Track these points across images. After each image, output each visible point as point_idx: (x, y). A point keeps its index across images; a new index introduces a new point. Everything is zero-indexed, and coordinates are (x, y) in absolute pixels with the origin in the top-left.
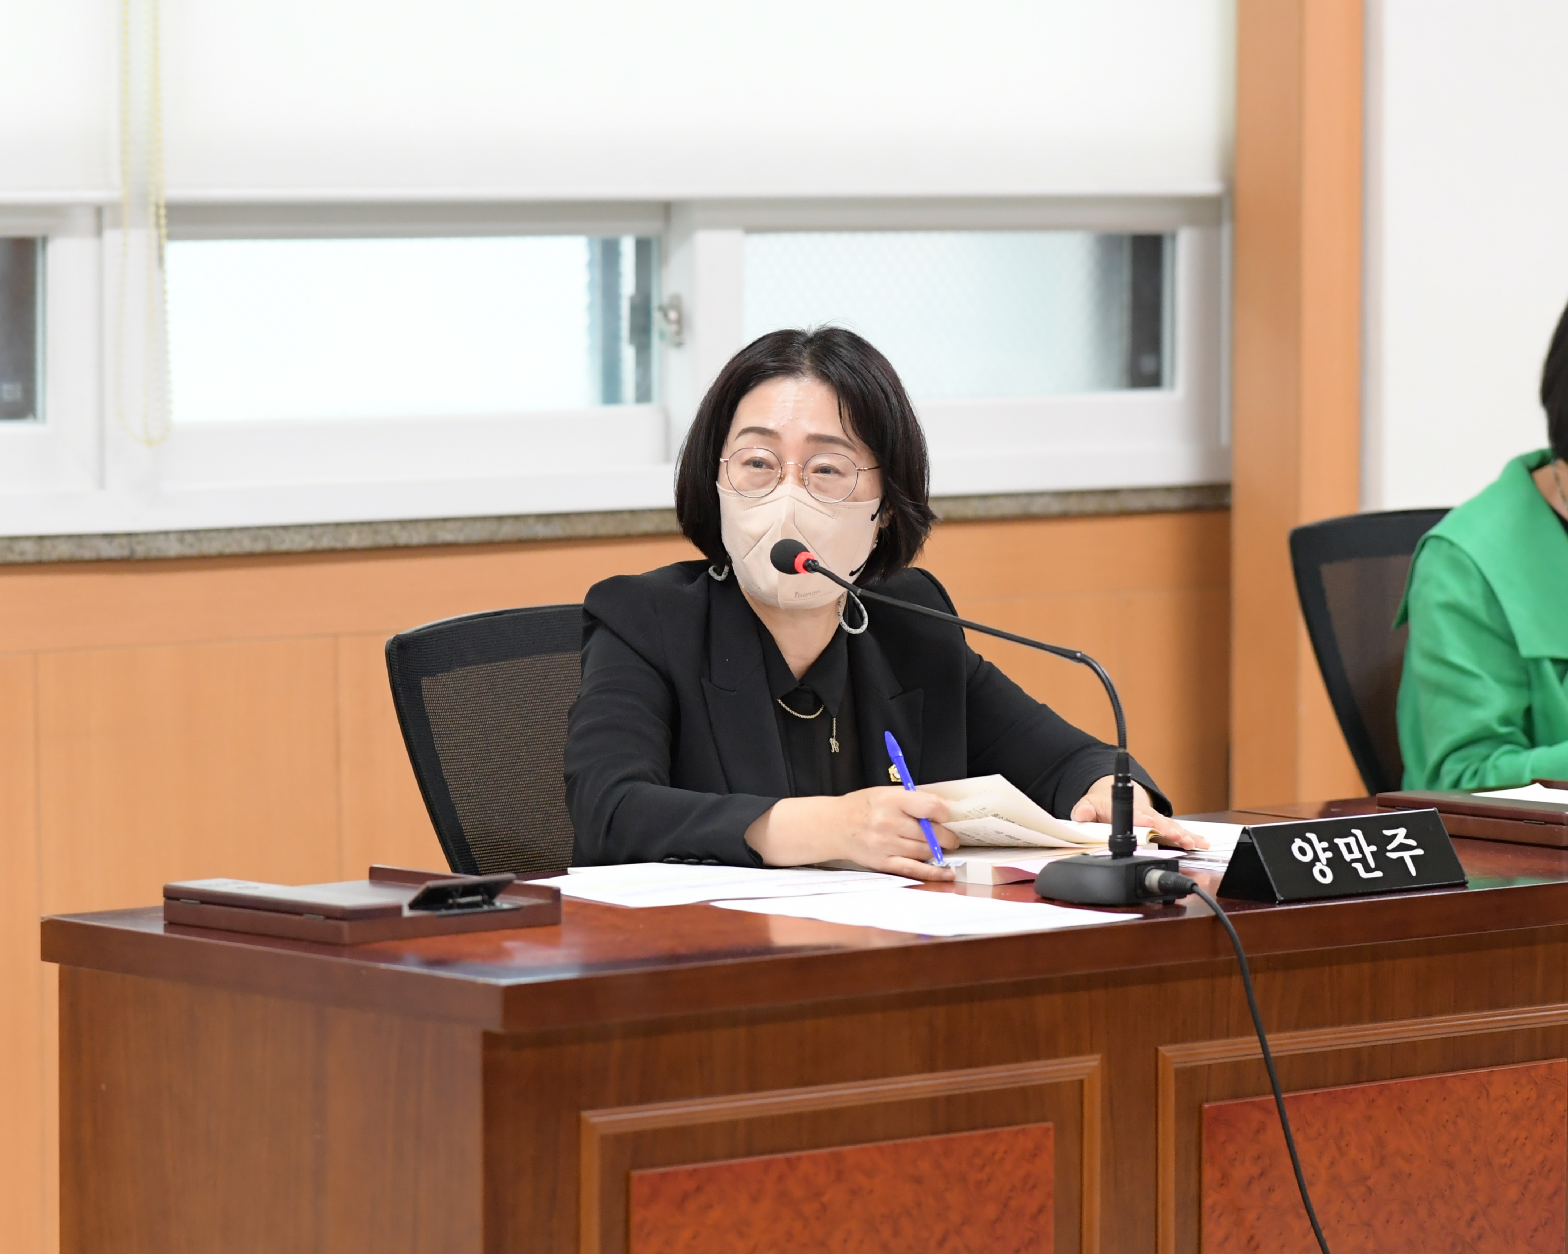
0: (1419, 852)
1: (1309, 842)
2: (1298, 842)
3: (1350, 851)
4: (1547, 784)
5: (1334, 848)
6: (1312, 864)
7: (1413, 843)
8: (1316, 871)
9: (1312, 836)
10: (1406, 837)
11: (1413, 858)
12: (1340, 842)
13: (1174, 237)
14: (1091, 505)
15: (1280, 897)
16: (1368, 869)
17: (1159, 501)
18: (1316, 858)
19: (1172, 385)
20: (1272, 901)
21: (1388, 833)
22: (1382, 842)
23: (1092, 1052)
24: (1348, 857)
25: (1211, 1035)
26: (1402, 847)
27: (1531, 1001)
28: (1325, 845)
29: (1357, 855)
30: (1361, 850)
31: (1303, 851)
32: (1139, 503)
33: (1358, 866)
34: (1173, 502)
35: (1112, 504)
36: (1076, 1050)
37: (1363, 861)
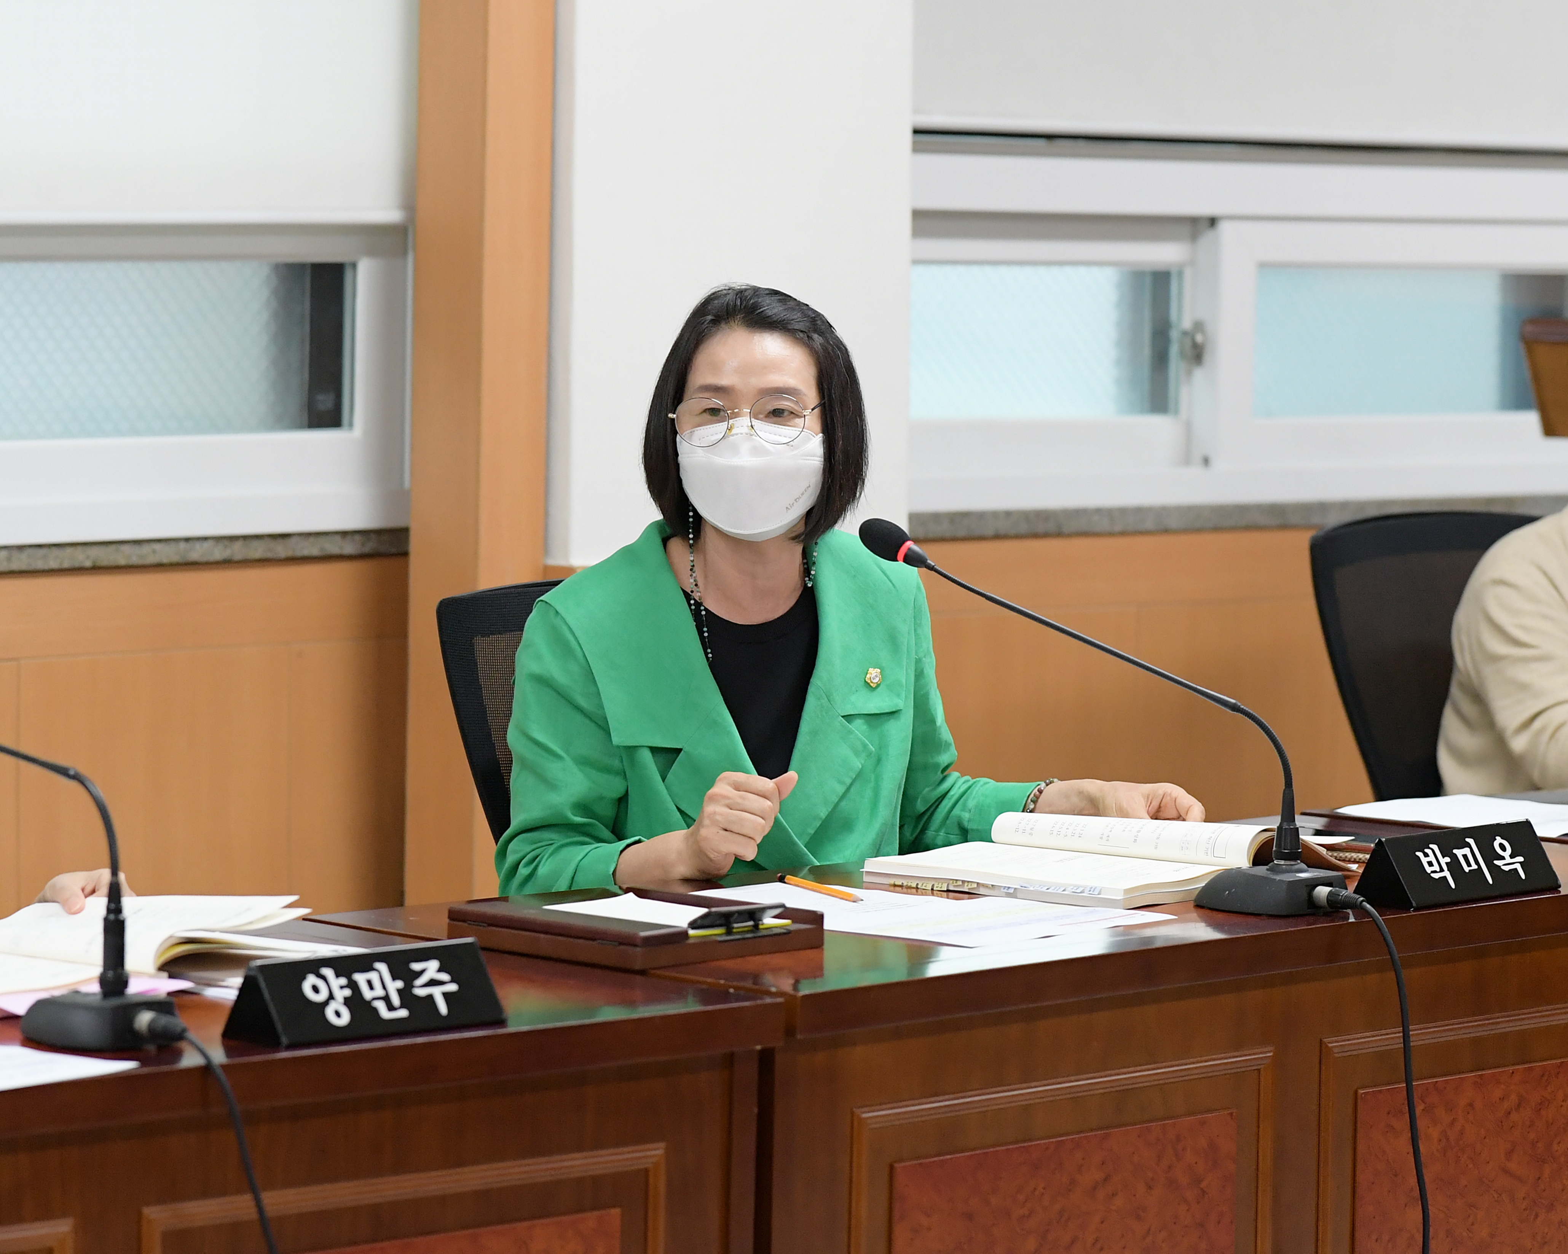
0: (453, 987)
1: (324, 978)
2: (311, 980)
3: (371, 987)
4: (642, 893)
5: (353, 985)
6: (326, 1003)
7: (444, 977)
8: (330, 1013)
9: (328, 972)
10: (439, 970)
11: (446, 995)
12: (360, 978)
13: (354, 266)
14: (258, 551)
15: (284, 1040)
16: (391, 1007)
17: (333, 547)
18: (331, 997)
19: (351, 425)
20: (276, 1046)
21: (416, 966)
22: (410, 977)
23: (63, 1215)
24: (368, 994)
25: (206, 1193)
26: (433, 983)
27: (579, 1147)
28: (343, 981)
29: (379, 992)
30: (384, 987)
31: (316, 989)
32: (311, 549)
33: (381, 1006)
34: (349, 548)
35: (281, 550)
36: (44, 1214)
37: (386, 999)
